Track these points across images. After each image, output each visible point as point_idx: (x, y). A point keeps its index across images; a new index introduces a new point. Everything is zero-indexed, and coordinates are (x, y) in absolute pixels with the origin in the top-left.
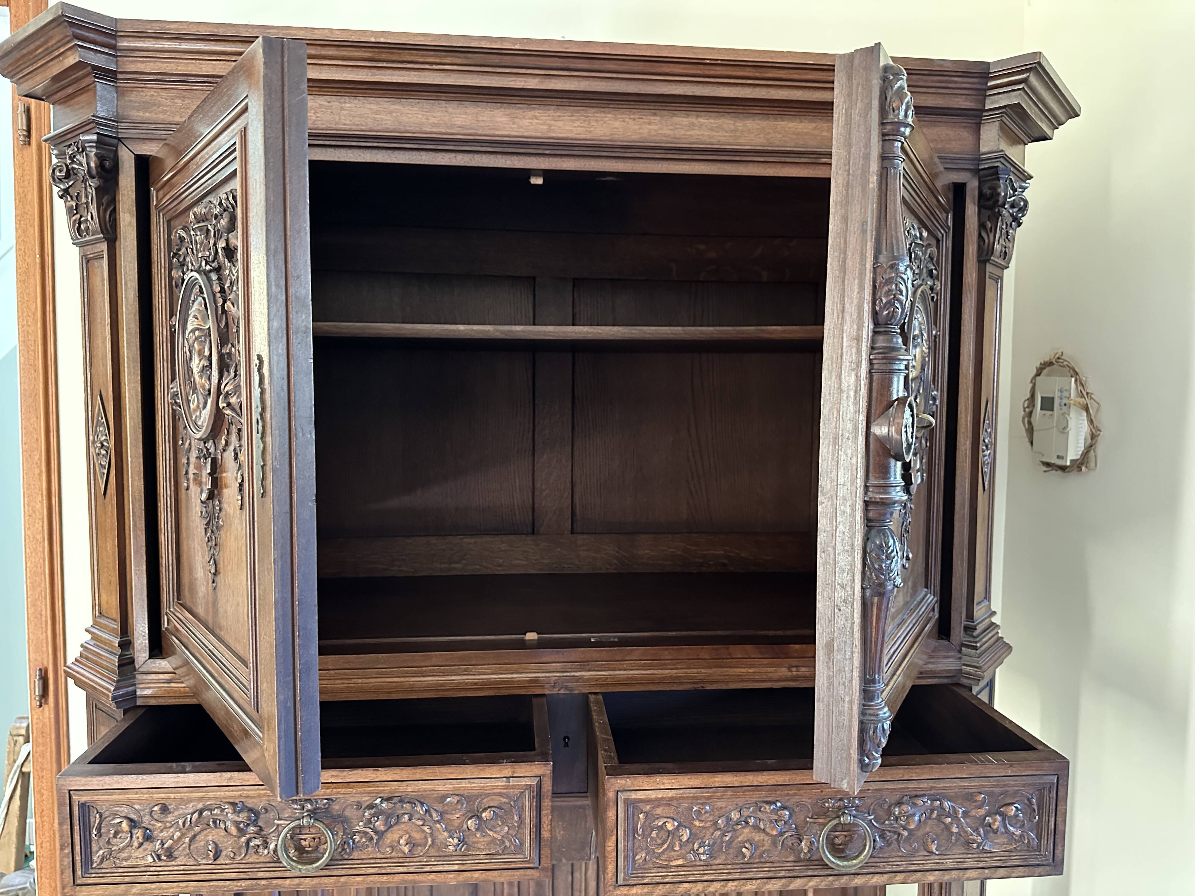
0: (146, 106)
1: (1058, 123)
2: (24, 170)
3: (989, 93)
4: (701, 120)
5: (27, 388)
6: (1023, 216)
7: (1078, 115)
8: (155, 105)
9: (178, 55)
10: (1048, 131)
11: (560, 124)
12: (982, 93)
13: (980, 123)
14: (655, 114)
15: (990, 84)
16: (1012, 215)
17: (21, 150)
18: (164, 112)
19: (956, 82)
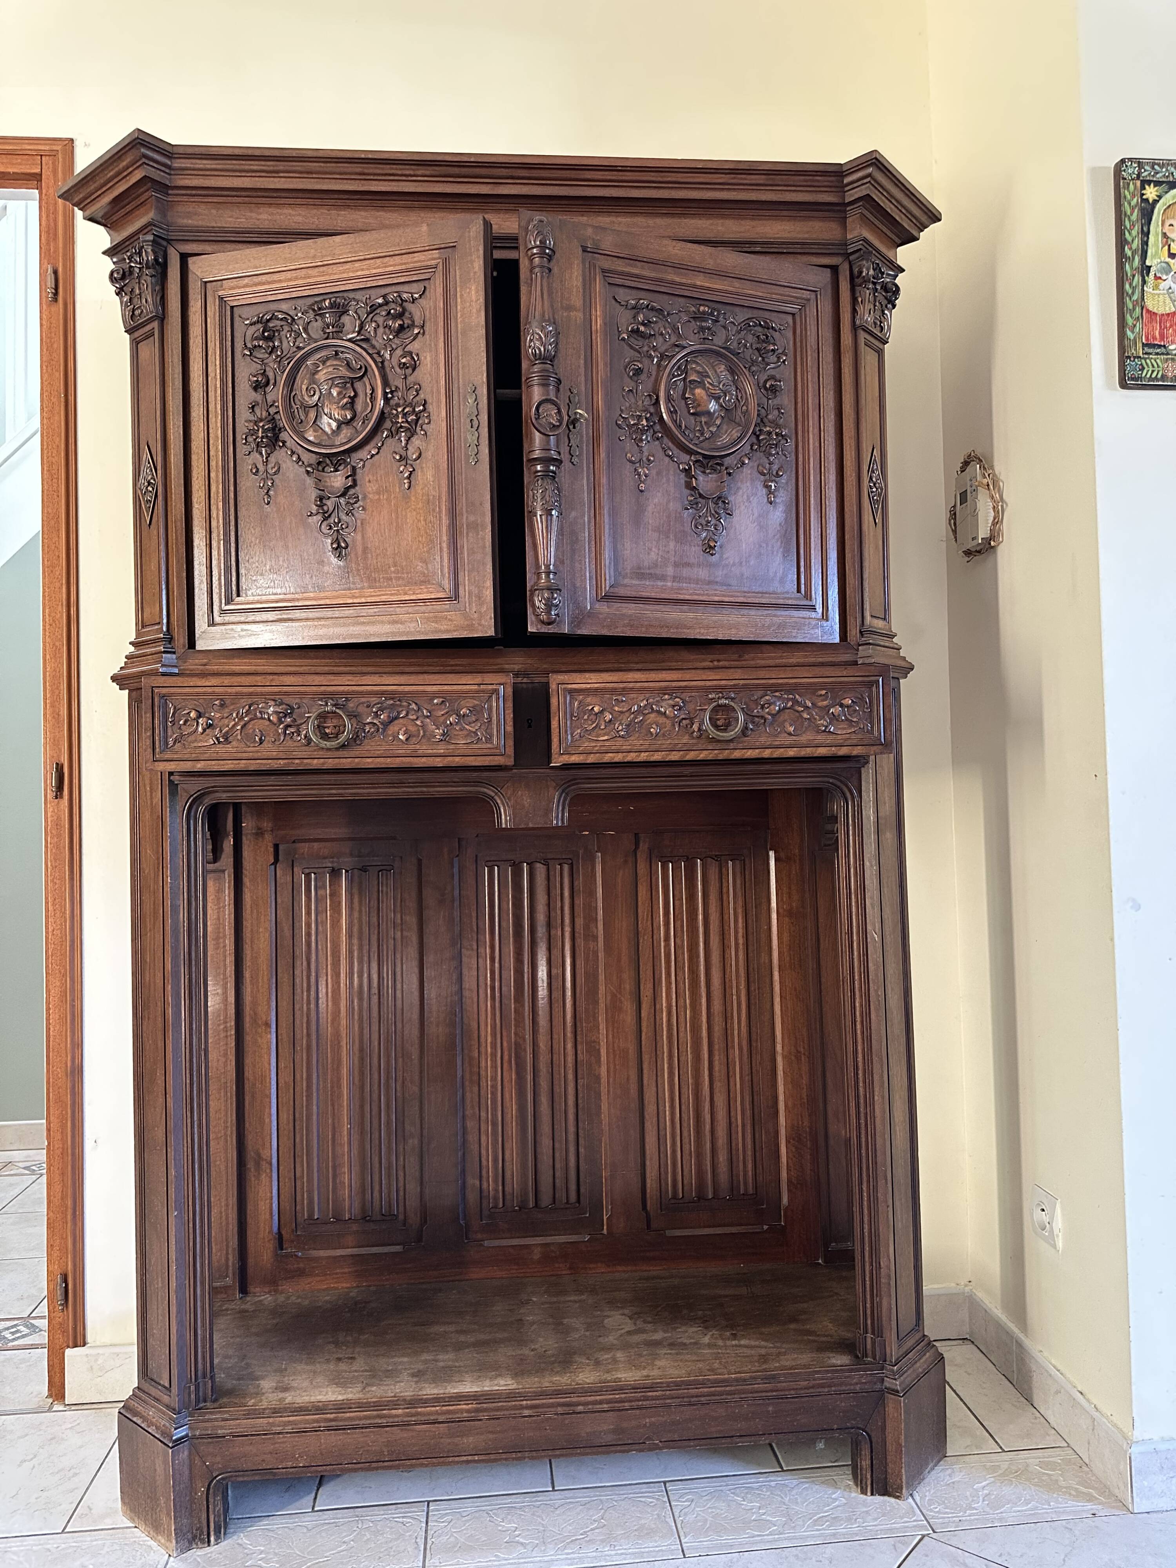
0: (189, 215)
1: (923, 227)
2: (51, 323)
3: (847, 189)
4: (620, 219)
5: (50, 511)
6: (896, 299)
7: (940, 220)
8: (196, 214)
9: (216, 173)
10: (915, 233)
11: (507, 223)
12: (841, 189)
13: (846, 218)
14: (583, 216)
15: (846, 181)
16: (886, 298)
17: (49, 306)
18: (203, 220)
19: (818, 181)
